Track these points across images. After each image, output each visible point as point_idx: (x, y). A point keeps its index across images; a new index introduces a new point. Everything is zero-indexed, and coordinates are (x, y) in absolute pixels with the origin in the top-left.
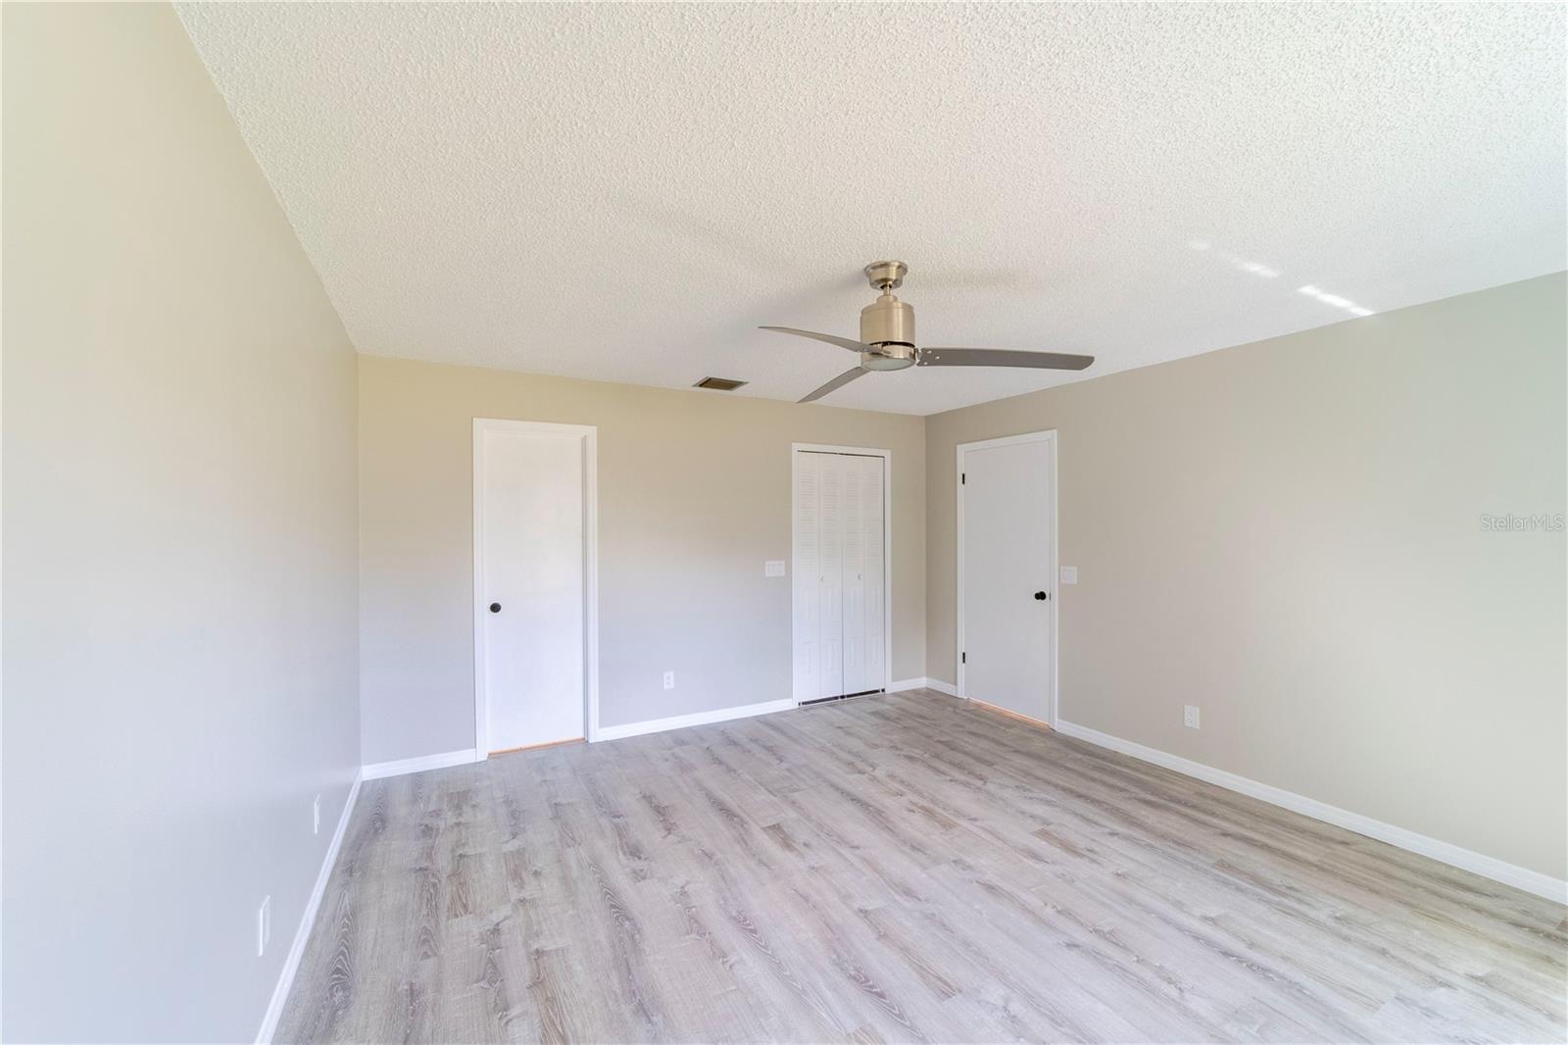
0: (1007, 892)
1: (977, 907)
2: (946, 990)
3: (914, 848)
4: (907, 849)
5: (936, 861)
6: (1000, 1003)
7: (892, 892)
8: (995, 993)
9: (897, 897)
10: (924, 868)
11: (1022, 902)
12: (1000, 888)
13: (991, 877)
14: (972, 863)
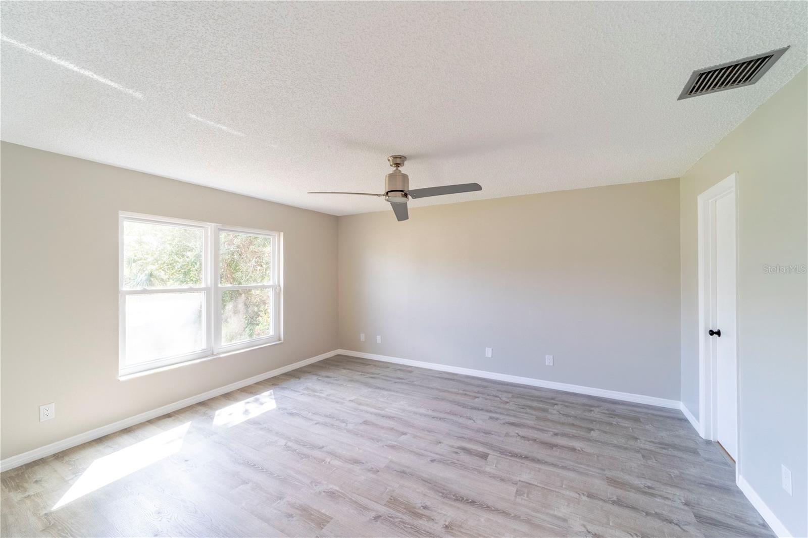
0: (348, 462)
1: (361, 451)
2: (366, 423)
3: (404, 472)
4: (408, 470)
5: (388, 468)
6: (348, 425)
7: (399, 445)
8: (350, 427)
9: (396, 443)
10: (391, 461)
11: (341, 460)
12: (351, 464)
13: (357, 468)
14: (368, 473)
